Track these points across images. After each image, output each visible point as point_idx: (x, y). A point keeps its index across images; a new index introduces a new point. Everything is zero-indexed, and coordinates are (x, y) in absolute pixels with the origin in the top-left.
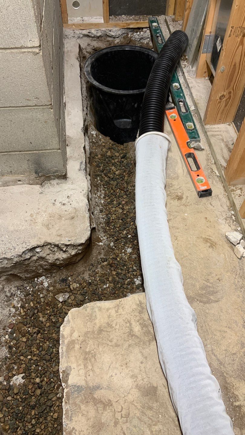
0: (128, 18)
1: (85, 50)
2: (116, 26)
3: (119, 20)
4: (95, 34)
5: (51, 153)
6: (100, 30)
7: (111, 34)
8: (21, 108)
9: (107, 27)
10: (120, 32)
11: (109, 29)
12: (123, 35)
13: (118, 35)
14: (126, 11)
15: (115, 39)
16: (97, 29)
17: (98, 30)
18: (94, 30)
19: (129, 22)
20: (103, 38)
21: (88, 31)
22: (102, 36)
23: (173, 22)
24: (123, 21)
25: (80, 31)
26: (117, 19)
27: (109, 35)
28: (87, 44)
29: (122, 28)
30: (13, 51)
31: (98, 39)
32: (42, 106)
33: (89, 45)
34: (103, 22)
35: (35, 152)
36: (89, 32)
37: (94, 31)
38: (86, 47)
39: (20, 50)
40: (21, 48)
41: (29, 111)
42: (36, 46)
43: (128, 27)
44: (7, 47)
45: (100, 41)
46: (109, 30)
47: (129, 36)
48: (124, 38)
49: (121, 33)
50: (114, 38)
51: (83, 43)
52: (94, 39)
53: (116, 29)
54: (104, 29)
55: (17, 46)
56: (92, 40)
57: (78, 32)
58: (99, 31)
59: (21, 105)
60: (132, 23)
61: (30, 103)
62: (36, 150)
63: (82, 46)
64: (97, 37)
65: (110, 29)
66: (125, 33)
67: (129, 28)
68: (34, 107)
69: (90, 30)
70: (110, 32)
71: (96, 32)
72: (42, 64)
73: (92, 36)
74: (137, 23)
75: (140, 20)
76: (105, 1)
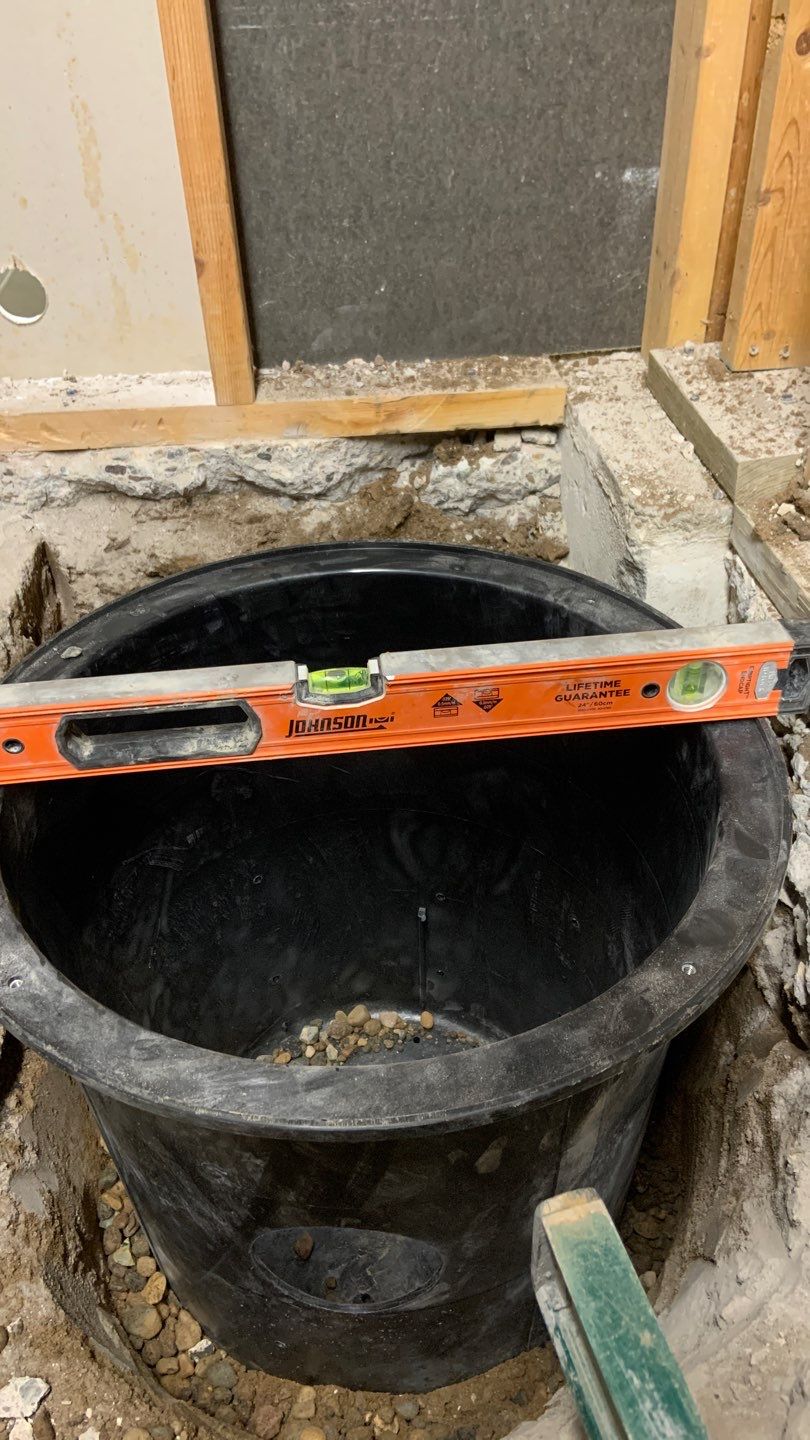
0: (385, 377)
1: (95, 580)
2: (302, 422)
3: (328, 386)
4: (160, 479)
6: (191, 450)
7: (276, 476)
9: (243, 430)
10: (333, 464)
11: (257, 442)
12: (362, 481)
13: (322, 478)
14: (371, 333)
15: (306, 506)
16: (174, 448)
17: (180, 453)
18: (154, 449)
19: (395, 394)
20: (220, 504)
21: (107, 458)
22: (211, 486)
23: (719, 380)
24: (349, 393)
25: (48, 463)
26: (309, 383)
27: (259, 481)
28: (107, 542)
29: (352, 438)
31: (182, 511)
33: (117, 546)
34: (212, 401)
36: (110, 469)
37: (148, 463)
38: (101, 563)
43: (392, 427)
45: (198, 523)
46: (255, 449)
47: (403, 482)
48: (364, 494)
49: (343, 469)
50: (298, 498)
51: (79, 534)
52: (158, 507)
53: (306, 442)
54: (219, 446)
56: (143, 517)
57: (32, 468)
58: (186, 458)
60: (418, 405)
63: (68, 554)
64: (176, 494)
65: (262, 442)
66: (372, 469)
67: (401, 439)
69: (120, 452)
70: (262, 465)
71: (161, 469)
73: (140, 488)
74: (451, 401)
75: (474, 385)
76: (211, 258)
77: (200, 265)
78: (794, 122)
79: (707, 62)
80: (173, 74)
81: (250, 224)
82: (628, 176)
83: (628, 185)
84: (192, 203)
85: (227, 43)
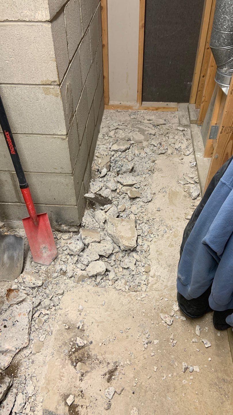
2: (146, 109)
5: (69, 207)
8: (50, 174)
26: (148, 104)
30: (47, 136)
32: (65, 173)
35: (57, 206)
39: (52, 136)
40: (53, 135)
41: (56, 176)
42: (64, 134)
44: (43, 134)
55: (50, 133)
59: (50, 172)
61: (57, 171)
62: (58, 205)
68: (59, 174)
72: (67, 146)
76: (139, 91)
77: (138, 92)
78: (202, 84)
79: (196, 75)
80: (138, 73)
81: (143, 85)
82: (188, 83)
83: (188, 84)
84: (138, 85)
85: (144, 67)
